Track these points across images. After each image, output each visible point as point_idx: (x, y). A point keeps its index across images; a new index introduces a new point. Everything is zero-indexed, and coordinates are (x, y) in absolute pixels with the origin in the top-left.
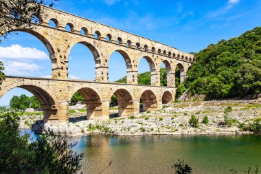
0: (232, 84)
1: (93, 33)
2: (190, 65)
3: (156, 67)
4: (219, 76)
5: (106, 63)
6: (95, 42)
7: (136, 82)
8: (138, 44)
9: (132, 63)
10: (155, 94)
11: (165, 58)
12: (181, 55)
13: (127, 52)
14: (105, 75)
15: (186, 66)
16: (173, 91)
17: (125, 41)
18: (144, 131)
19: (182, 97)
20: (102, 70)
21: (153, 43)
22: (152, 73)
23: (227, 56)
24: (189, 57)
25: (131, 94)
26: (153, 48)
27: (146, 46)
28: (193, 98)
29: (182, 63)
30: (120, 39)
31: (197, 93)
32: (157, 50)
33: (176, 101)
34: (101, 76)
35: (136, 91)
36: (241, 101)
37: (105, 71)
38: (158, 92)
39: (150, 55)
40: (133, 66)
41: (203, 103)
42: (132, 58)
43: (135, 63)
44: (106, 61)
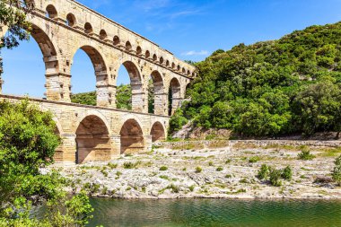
0: (288, 115)
1: (44, 9)
2: (188, 81)
3: (142, 82)
4: (262, 100)
5: (67, 67)
6: (47, 26)
7: (113, 105)
8: (116, 39)
9: (108, 73)
10: (142, 126)
11: (155, 68)
12: (176, 64)
13: (100, 51)
14: (66, 89)
15: (183, 82)
16: (165, 122)
17: (96, 31)
18: (177, 191)
19: (181, 132)
20: (61, 79)
21: (140, 39)
22: (134, 92)
23: (264, 69)
24: (186, 69)
25: (107, 125)
26: (139, 48)
27: (128, 43)
28: (205, 134)
29: (177, 77)
30: (88, 27)
31: (213, 126)
32: (143, 53)
33: (169, 139)
34: (59, 90)
35: (114, 121)
36: (312, 142)
37: (66, 81)
38: (145, 123)
39: (135, 60)
40: (109, 77)
41: (231, 143)
42: (107, 62)
43: (113, 72)
44: (68, 63)
